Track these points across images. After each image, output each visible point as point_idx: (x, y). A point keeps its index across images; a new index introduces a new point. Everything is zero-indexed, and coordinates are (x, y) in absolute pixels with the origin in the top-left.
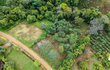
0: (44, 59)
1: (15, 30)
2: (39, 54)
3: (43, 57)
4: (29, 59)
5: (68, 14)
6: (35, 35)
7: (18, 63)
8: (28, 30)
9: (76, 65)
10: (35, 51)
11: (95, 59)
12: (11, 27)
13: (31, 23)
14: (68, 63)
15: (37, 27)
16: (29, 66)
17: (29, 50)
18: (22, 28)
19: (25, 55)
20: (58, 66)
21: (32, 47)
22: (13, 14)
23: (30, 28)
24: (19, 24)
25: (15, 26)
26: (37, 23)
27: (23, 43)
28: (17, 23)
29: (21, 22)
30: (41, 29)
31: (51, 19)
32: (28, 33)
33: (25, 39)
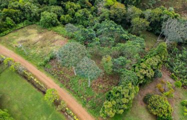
0: (69, 88)
1: (14, 37)
2: (59, 79)
3: (67, 86)
4: (36, 90)
5: (118, 13)
6: (54, 45)
7: (9, 99)
8: (40, 37)
9: (142, 104)
10: (51, 73)
11: (183, 94)
12: (8, 31)
13: (48, 27)
14: (124, 91)
15: (59, 34)
16: (33, 105)
17: (38, 71)
18: (28, 34)
19: (27, 83)
20: (99, 105)
21: (44, 66)
22: (14, 8)
23: (44, 34)
24: (25, 28)
25: (15, 30)
26: (60, 28)
27: (27, 59)
28: (21, 25)
29: (28, 25)
30: (66, 37)
31: (86, 22)
32: (39, 42)
33: (32, 51)
